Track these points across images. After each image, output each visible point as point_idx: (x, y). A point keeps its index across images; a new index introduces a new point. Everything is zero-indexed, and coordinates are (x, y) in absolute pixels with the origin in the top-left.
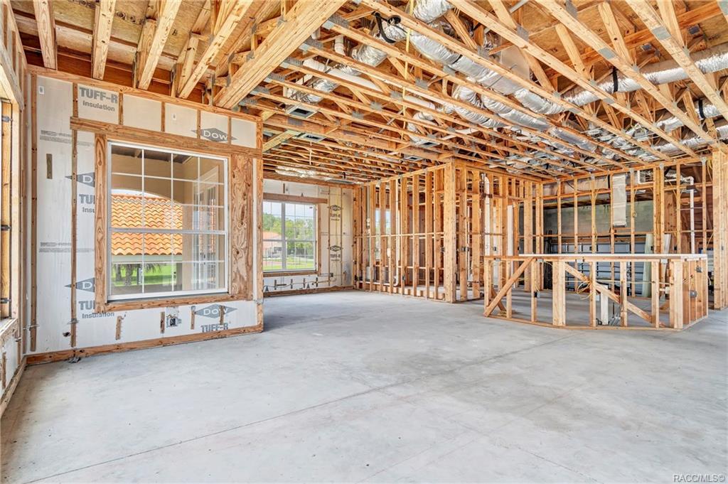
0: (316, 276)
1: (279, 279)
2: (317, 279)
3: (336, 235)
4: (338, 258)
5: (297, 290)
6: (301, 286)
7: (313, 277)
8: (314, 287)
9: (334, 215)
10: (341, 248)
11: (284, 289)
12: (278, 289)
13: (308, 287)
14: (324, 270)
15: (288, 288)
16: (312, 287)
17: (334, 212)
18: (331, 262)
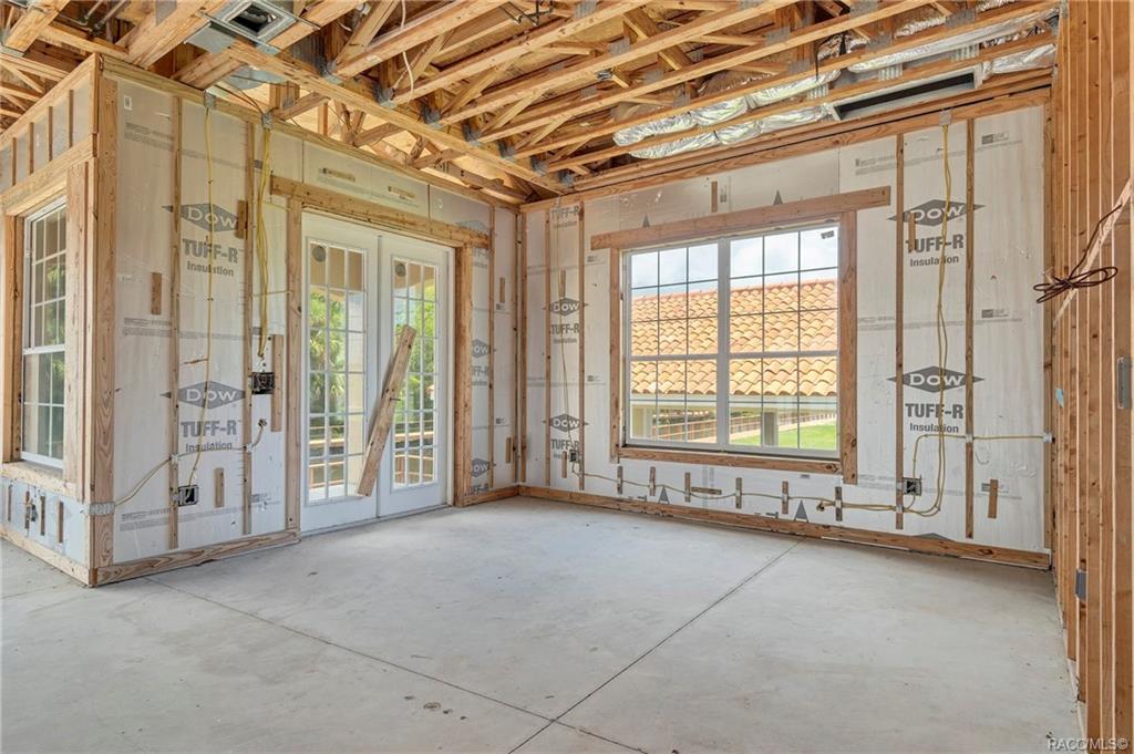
0: (837, 479)
1: (699, 473)
2: (838, 491)
3: (940, 324)
4: (948, 420)
5: (757, 516)
6: (775, 507)
7: (824, 484)
8: (828, 517)
9: (928, 243)
10: (969, 380)
11: (713, 504)
12: (697, 502)
13: (801, 512)
14: (875, 457)
15: (726, 505)
16: (814, 516)
17: (923, 232)
18: (910, 437)
